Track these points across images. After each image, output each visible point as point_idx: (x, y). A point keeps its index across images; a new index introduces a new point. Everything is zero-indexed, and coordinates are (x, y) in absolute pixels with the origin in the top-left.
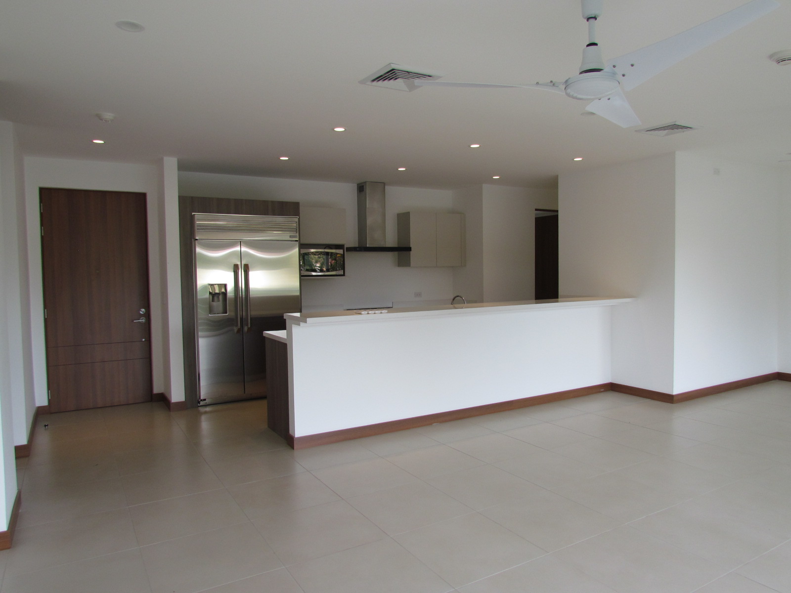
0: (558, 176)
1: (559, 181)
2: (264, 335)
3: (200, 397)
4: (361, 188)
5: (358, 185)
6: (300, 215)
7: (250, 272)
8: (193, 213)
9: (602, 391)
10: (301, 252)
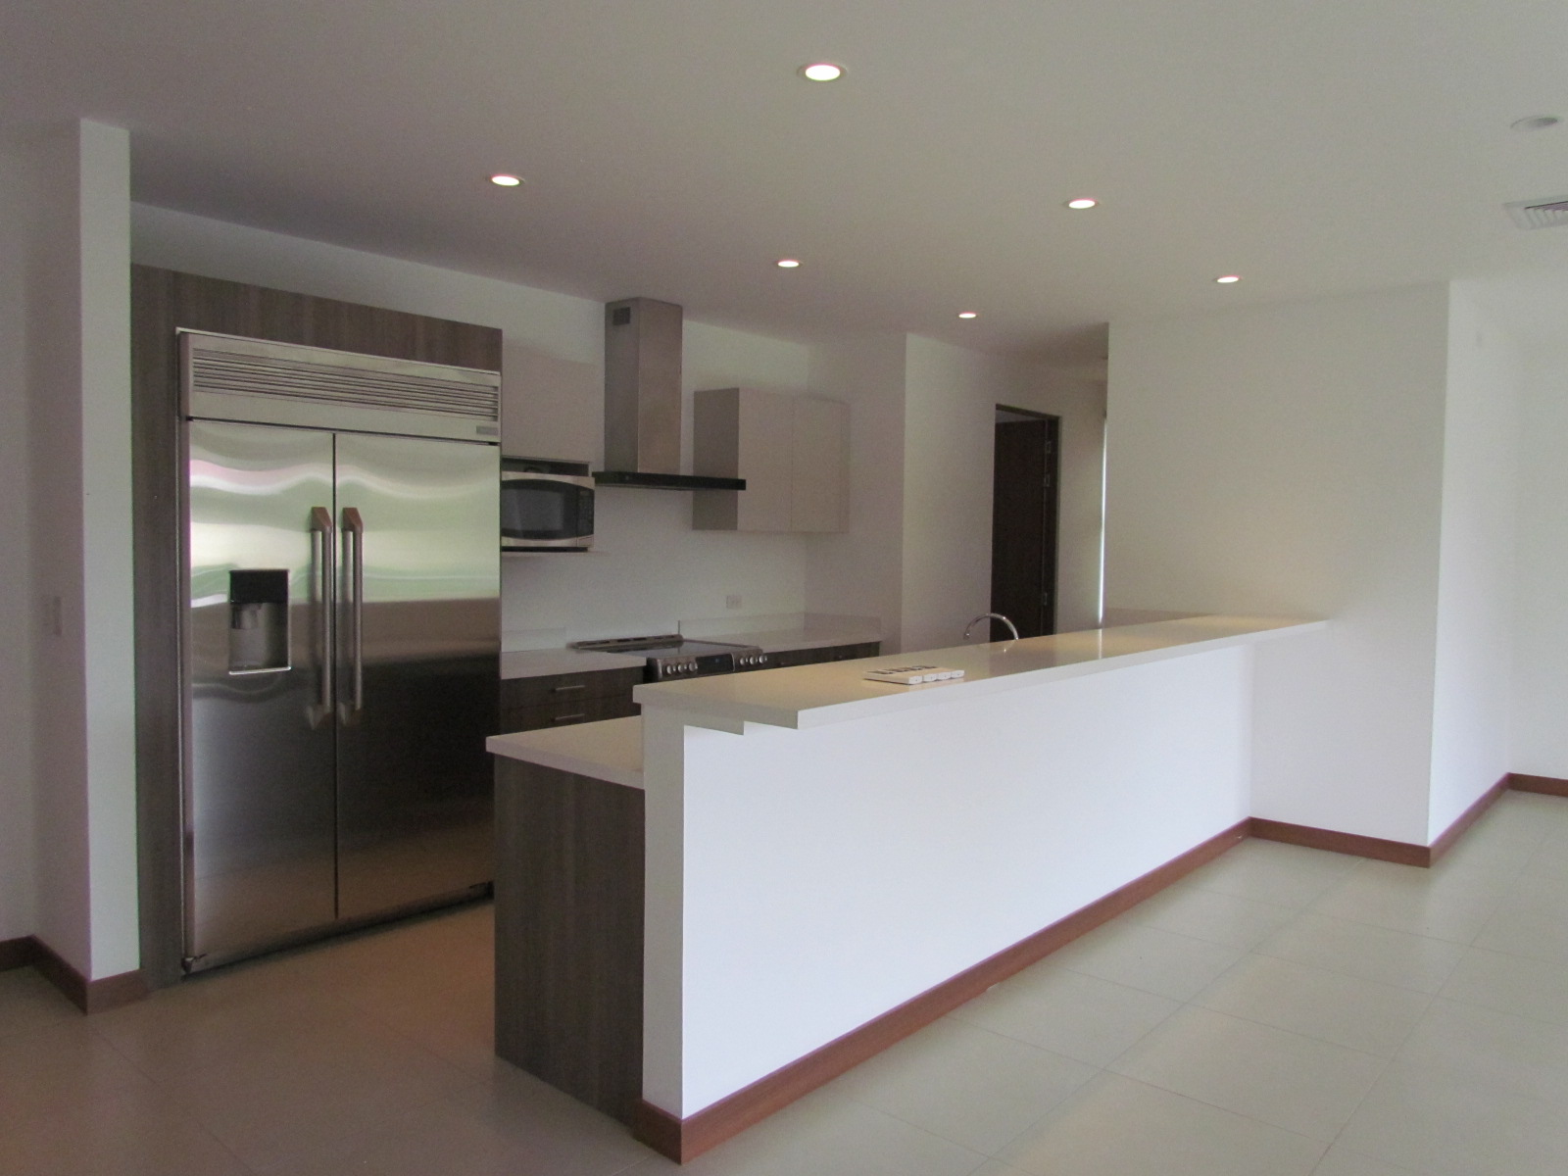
0: (1107, 325)
1: (1111, 337)
2: (489, 749)
3: (188, 945)
4: (619, 315)
5: (608, 306)
6: (504, 369)
7: (364, 535)
8: (179, 329)
9: (1239, 841)
10: (504, 479)
